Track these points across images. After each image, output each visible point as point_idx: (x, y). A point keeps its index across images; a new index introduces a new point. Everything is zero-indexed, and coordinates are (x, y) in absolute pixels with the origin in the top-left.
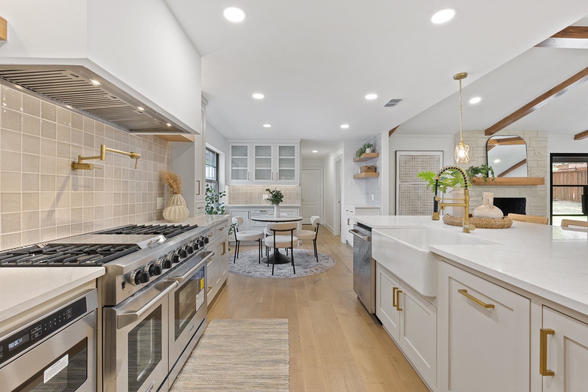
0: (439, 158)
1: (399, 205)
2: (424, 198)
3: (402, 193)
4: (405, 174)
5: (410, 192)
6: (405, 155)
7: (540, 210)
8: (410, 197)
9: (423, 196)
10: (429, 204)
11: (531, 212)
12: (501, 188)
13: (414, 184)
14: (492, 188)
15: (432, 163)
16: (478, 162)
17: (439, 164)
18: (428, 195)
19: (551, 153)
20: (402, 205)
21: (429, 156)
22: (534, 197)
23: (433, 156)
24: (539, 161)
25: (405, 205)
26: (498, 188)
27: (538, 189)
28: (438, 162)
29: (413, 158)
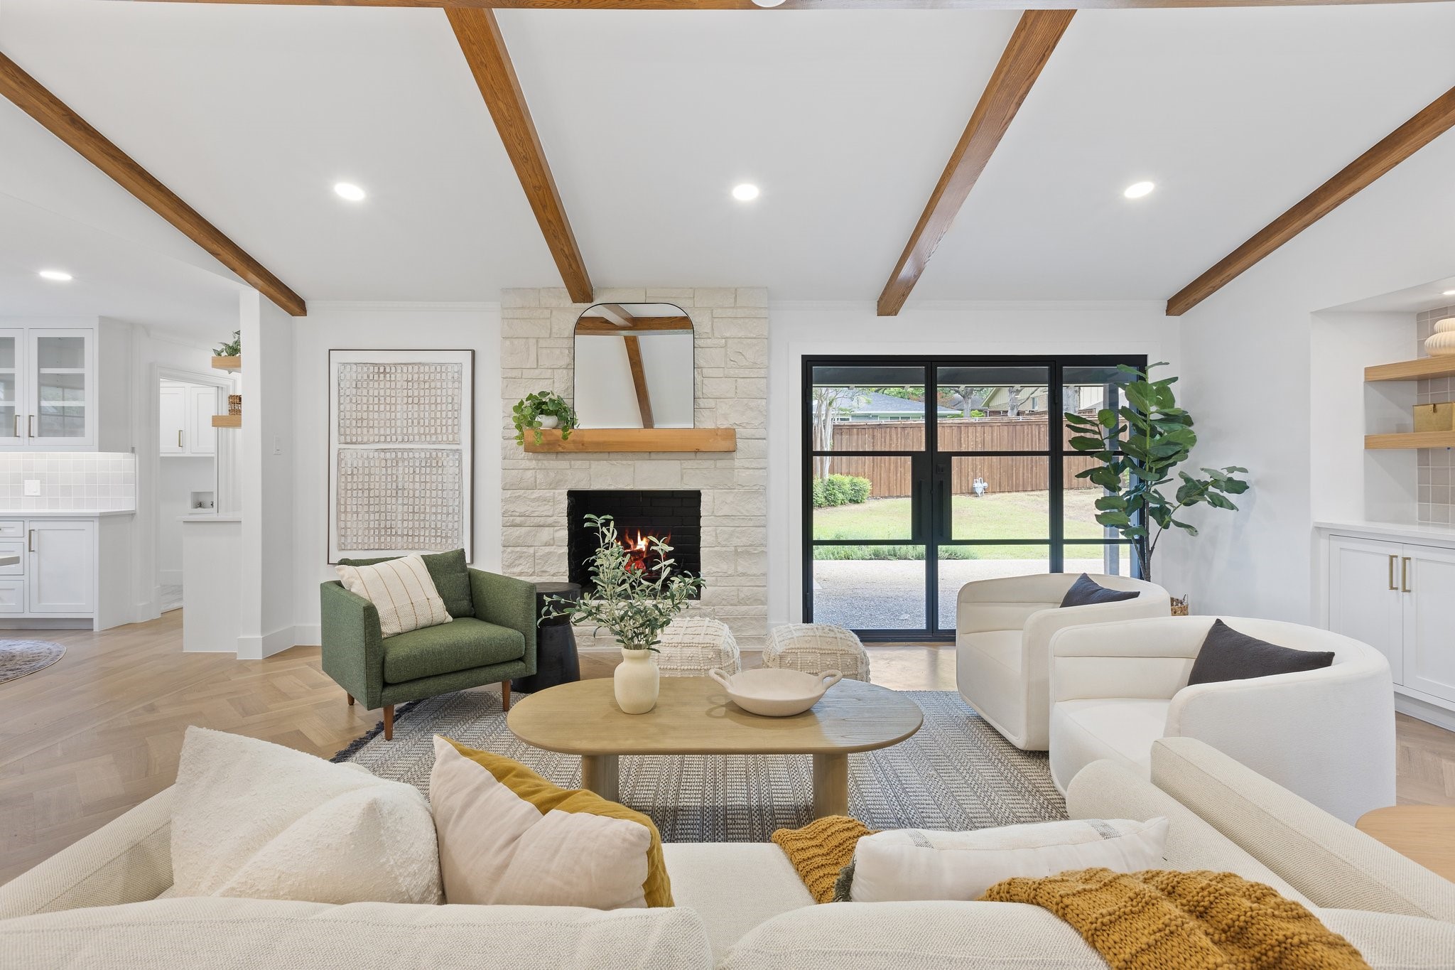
0: (460, 373)
1: (338, 512)
2: (414, 490)
3: (346, 475)
4: (357, 420)
5: (369, 475)
6: (356, 364)
7: (744, 528)
8: (369, 490)
9: (411, 486)
10: (428, 510)
11: (716, 534)
12: (624, 462)
13: (383, 450)
14: (596, 462)
15: (439, 385)
16: (554, 382)
17: (460, 388)
18: (425, 482)
19: (803, 357)
20: (345, 512)
21: (427, 364)
22: (727, 487)
23: (441, 365)
24: (738, 380)
25: (357, 513)
26: (614, 462)
27: (737, 463)
28: (456, 385)
29: (382, 370)
